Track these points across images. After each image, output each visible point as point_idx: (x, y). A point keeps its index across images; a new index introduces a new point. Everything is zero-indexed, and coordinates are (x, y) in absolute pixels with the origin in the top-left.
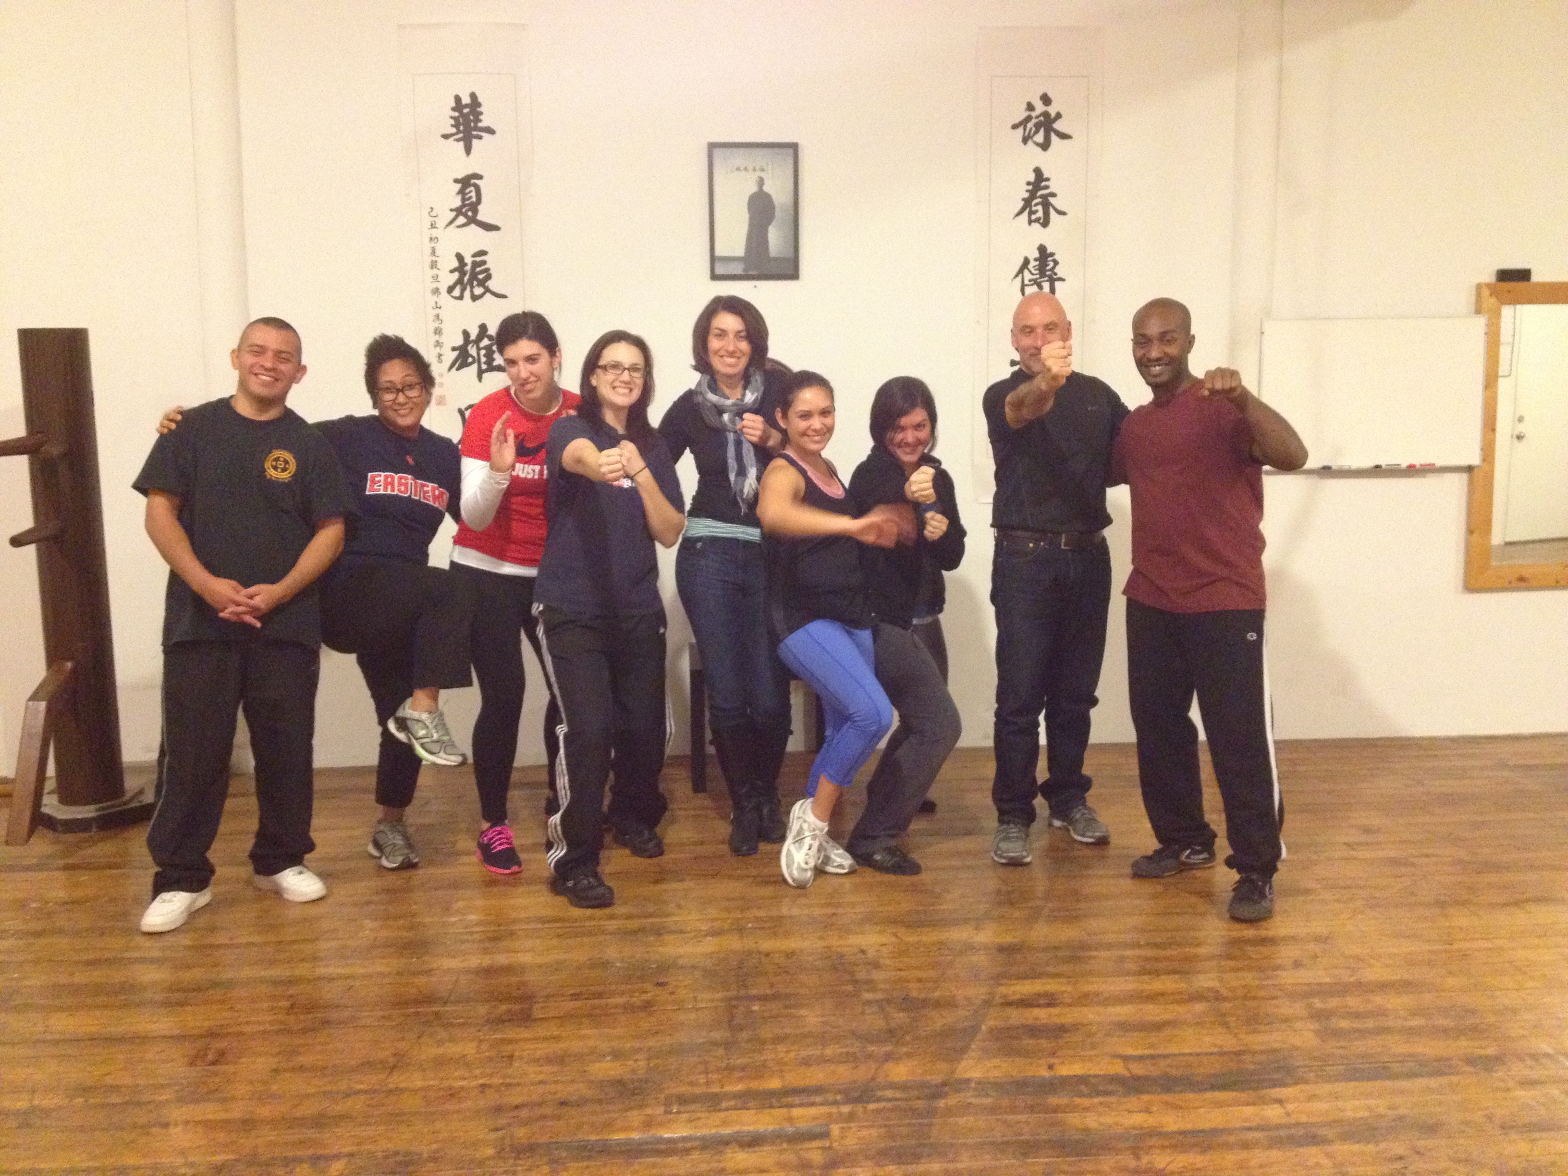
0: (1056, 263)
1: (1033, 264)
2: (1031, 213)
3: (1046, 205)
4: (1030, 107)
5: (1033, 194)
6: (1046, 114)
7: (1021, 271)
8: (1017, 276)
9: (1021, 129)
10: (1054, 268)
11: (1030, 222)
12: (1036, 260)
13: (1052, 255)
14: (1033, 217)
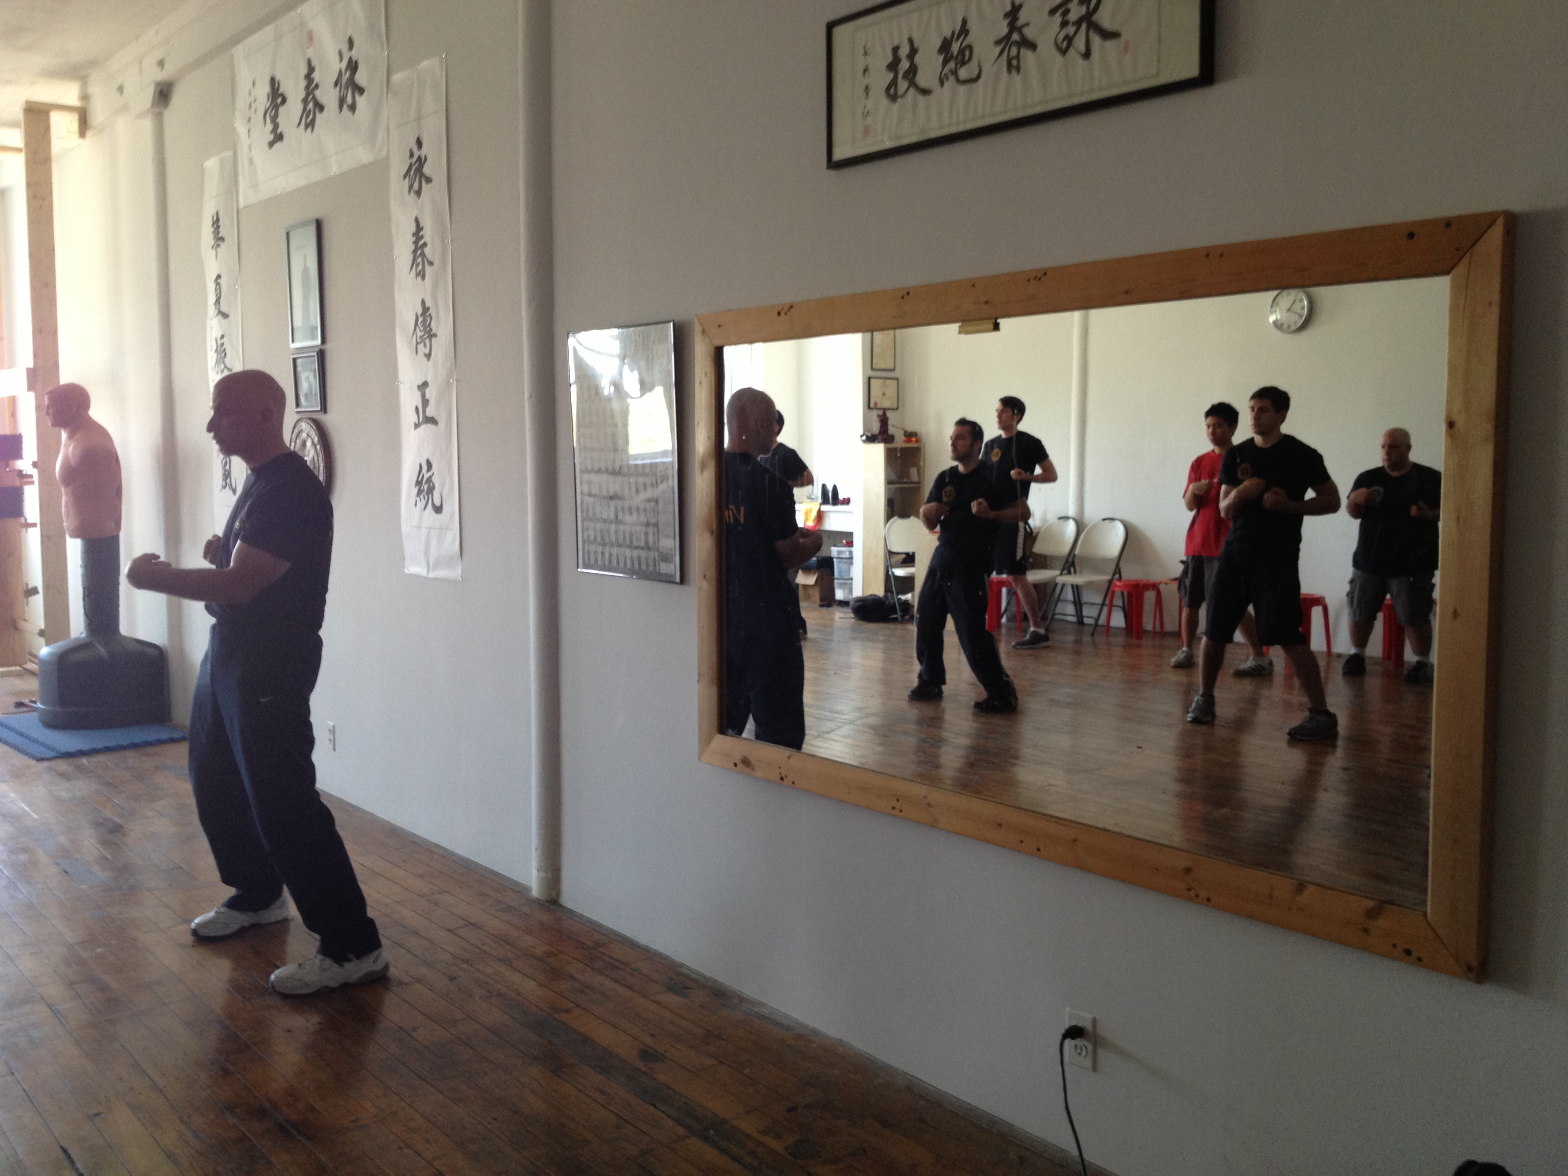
0: (431, 318)
1: (420, 319)
2: (417, 266)
3: (423, 255)
4: (412, 155)
5: (416, 243)
6: (419, 158)
7: (415, 330)
8: (413, 335)
9: (407, 179)
10: (430, 323)
11: (417, 275)
12: (422, 315)
13: (428, 309)
14: (418, 270)
